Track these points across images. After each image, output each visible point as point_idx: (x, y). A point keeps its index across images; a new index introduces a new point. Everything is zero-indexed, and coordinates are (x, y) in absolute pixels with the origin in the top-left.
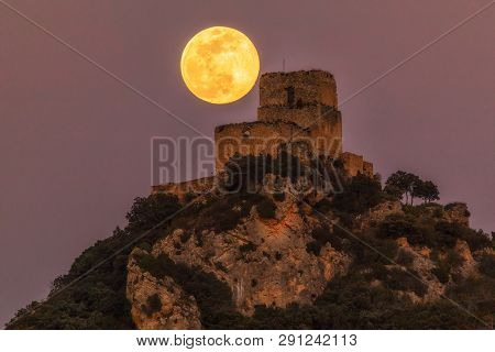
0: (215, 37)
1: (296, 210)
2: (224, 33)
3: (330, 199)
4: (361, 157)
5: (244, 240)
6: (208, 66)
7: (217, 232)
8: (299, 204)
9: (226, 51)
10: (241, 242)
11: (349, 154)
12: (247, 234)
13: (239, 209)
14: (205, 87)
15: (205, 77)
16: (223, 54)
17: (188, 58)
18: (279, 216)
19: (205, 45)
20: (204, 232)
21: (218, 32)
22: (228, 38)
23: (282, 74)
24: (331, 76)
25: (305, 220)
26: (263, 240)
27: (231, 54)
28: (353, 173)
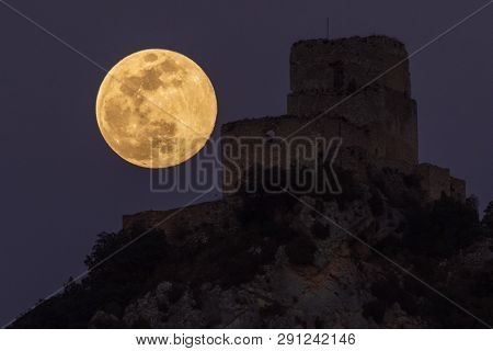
0: (149, 65)
1: (347, 252)
2: (162, 59)
3: (400, 235)
4: (448, 170)
5: (266, 299)
6: (137, 110)
7: (225, 286)
8: (352, 243)
9: (165, 86)
10: (262, 303)
11: (429, 166)
12: (271, 289)
13: (259, 251)
14: (133, 142)
15: (133, 126)
16: (160, 91)
17: (108, 97)
18: (320, 261)
19: (133, 78)
20: (204, 287)
21: (152, 58)
22: (169, 66)
23: (326, 42)
24: (401, 45)
25: (361, 268)
26: (295, 300)
27: (173, 91)
28: (435, 195)
